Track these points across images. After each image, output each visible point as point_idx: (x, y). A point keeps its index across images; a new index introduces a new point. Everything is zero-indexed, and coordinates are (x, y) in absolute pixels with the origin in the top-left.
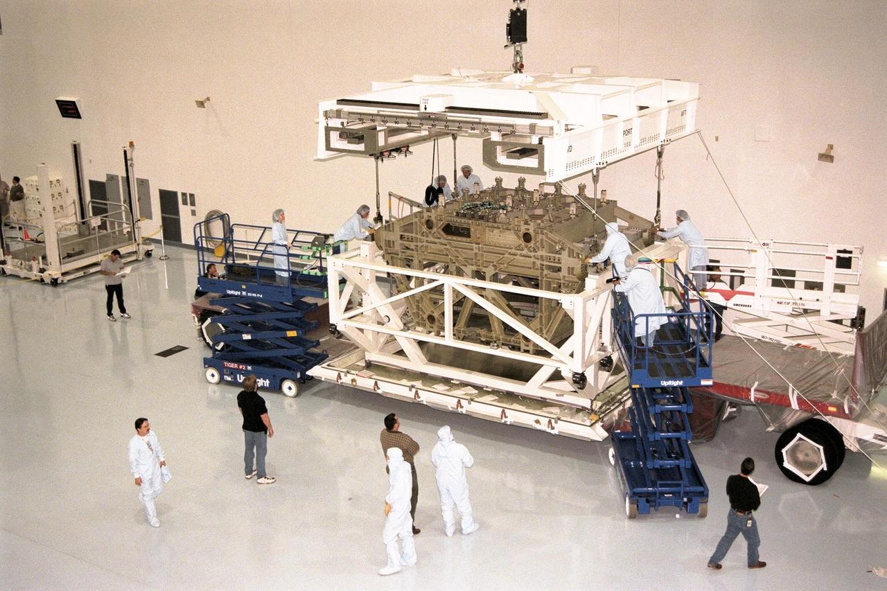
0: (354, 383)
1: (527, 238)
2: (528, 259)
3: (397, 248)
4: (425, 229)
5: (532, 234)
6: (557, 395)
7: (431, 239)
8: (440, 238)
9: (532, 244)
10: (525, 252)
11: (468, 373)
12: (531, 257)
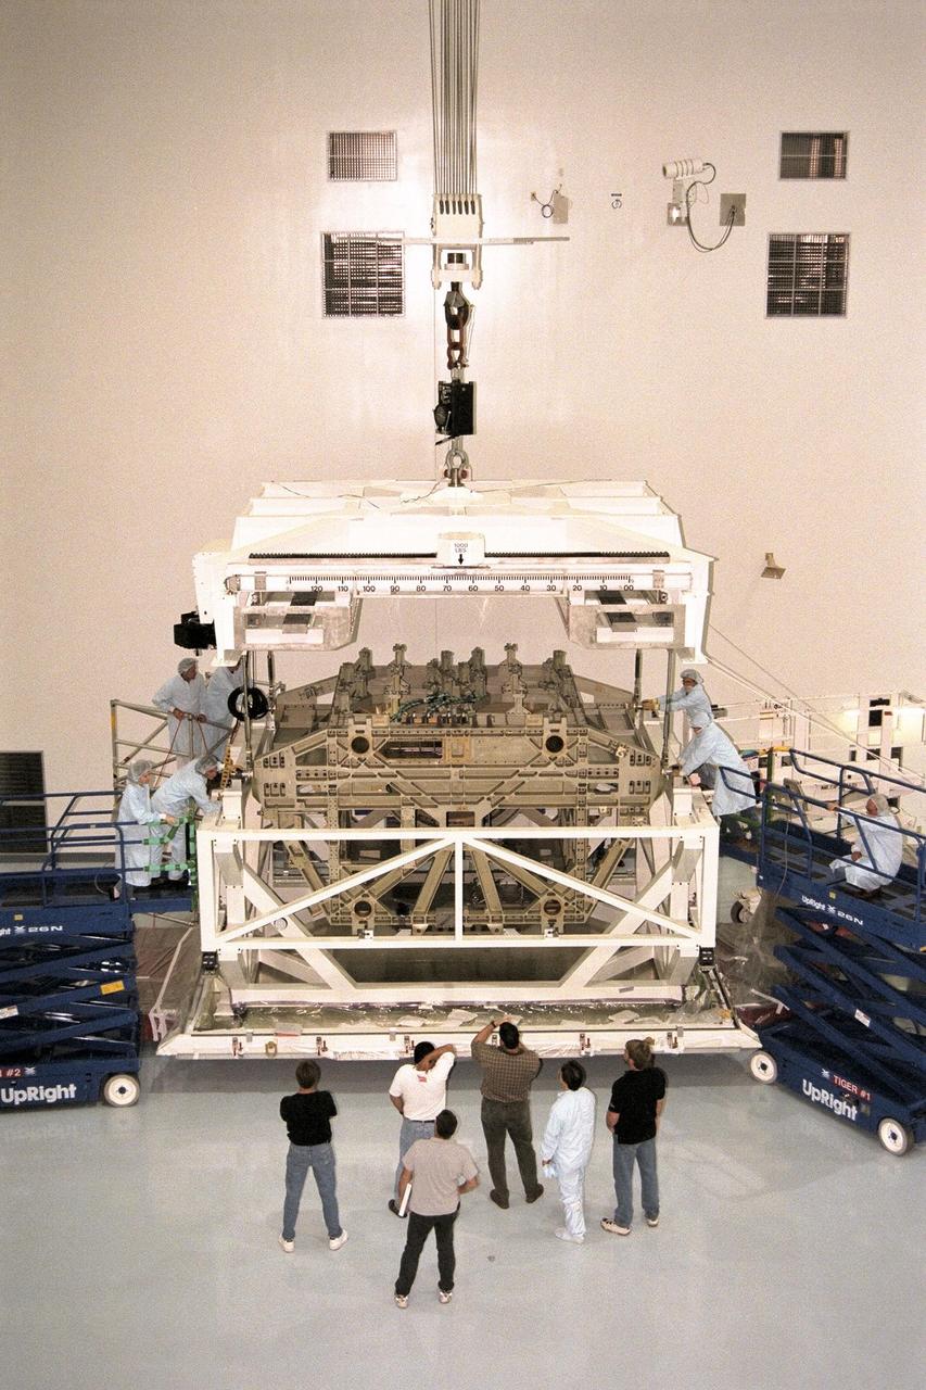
0: (272, 1051)
1: (555, 744)
2: (556, 779)
3: (291, 793)
4: (352, 755)
5: (565, 738)
6: (621, 991)
7: (363, 769)
8: (383, 767)
9: (562, 755)
10: (552, 768)
11: (446, 987)
12: (562, 775)
